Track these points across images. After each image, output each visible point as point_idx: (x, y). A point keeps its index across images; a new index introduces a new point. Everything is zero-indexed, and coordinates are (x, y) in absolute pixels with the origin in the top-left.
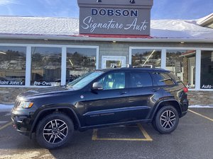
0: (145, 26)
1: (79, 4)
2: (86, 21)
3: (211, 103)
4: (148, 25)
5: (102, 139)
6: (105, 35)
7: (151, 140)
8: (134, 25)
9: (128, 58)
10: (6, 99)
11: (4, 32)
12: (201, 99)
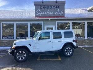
0: (63, 13)
1: (34, 4)
2: (38, 11)
3: (92, 45)
4: (64, 12)
5: (41, 60)
6: (45, 17)
7: (61, 60)
8: (58, 12)
9: (55, 26)
10: (6, 45)
11: (5, 17)
12: (88, 43)
